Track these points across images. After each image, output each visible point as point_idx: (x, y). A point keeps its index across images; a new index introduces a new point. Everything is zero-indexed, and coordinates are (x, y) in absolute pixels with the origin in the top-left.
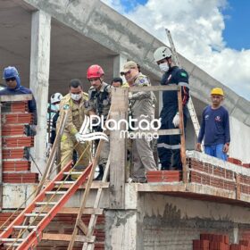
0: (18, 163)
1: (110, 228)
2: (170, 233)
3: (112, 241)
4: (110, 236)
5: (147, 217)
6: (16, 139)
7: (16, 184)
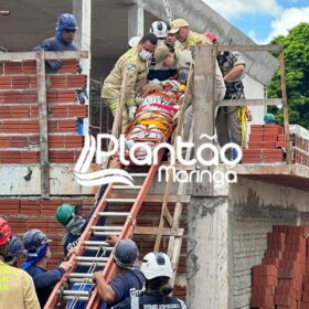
0: (68, 137)
1: (194, 218)
2: (253, 224)
3: (197, 234)
4: (194, 229)
5: (235, 205)
6: (64, 108)
7: (67, 165)
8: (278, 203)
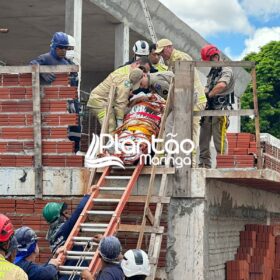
0: (60, 144)
1: (173, 217)
3: (176, 232)
4: (173, 227)
6: (57, 116)
8: (250, 205)
